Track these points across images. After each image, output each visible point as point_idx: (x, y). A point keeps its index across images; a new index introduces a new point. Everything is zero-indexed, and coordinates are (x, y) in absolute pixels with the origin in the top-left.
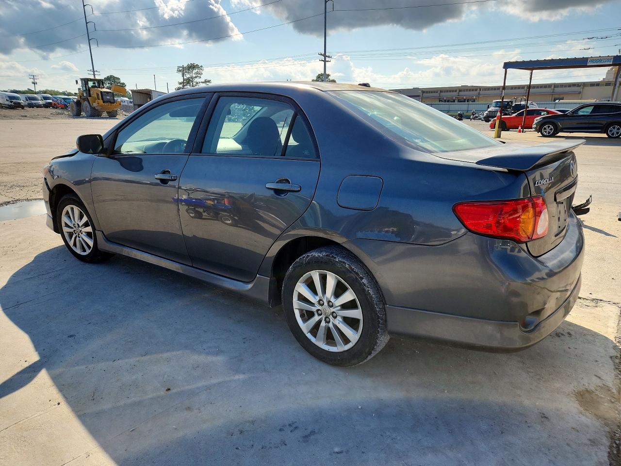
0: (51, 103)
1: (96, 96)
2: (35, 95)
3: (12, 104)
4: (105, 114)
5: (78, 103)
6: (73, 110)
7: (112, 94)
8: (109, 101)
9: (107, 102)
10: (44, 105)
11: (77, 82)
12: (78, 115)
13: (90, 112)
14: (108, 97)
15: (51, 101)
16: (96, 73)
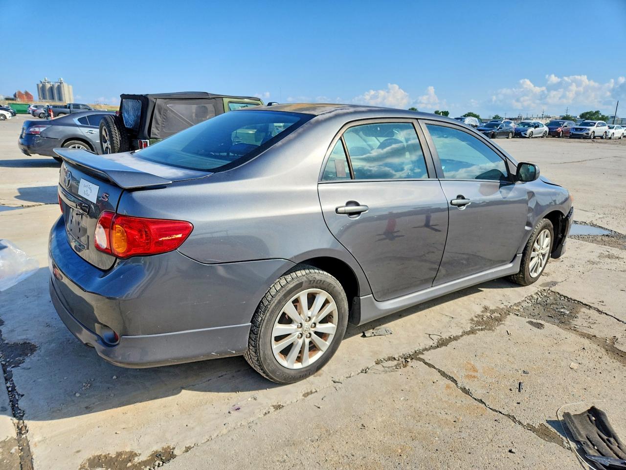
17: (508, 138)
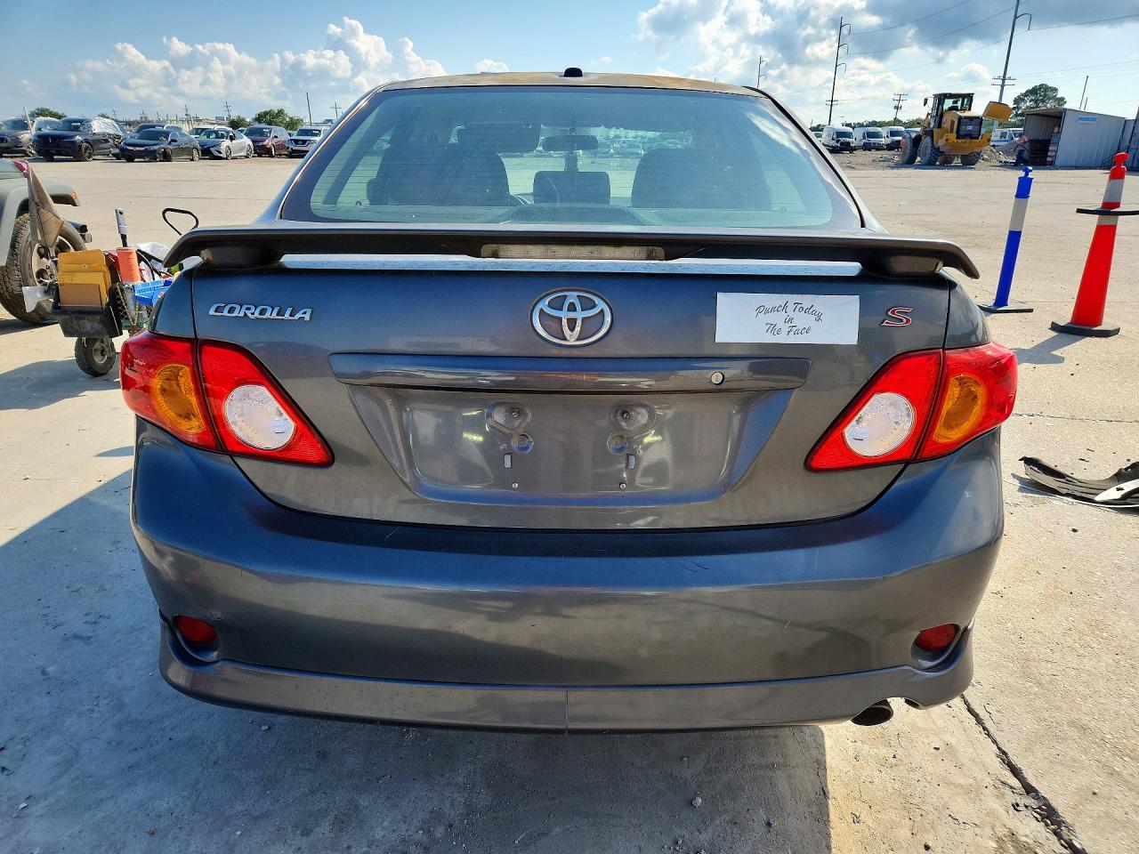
0: (899, 142)
1: (949, 128)
2: (880, 129)
3: (839, 145)
4: (957, 161)
5: (917, 141)
6: (905, 153)
7: (979, 121)
8: (970, 136)
9: (964, 136)
10: (887, 145)
11: (926, 100)
12: (909, 162)
13: (928, 156)
14: (970, 128)
15: (900, 138)
16: (1007, 82)
17: (192, 160)
